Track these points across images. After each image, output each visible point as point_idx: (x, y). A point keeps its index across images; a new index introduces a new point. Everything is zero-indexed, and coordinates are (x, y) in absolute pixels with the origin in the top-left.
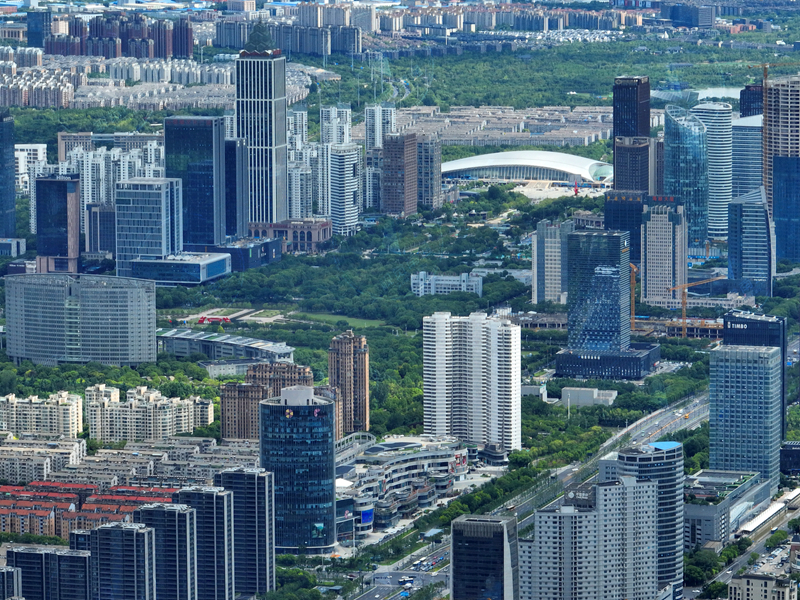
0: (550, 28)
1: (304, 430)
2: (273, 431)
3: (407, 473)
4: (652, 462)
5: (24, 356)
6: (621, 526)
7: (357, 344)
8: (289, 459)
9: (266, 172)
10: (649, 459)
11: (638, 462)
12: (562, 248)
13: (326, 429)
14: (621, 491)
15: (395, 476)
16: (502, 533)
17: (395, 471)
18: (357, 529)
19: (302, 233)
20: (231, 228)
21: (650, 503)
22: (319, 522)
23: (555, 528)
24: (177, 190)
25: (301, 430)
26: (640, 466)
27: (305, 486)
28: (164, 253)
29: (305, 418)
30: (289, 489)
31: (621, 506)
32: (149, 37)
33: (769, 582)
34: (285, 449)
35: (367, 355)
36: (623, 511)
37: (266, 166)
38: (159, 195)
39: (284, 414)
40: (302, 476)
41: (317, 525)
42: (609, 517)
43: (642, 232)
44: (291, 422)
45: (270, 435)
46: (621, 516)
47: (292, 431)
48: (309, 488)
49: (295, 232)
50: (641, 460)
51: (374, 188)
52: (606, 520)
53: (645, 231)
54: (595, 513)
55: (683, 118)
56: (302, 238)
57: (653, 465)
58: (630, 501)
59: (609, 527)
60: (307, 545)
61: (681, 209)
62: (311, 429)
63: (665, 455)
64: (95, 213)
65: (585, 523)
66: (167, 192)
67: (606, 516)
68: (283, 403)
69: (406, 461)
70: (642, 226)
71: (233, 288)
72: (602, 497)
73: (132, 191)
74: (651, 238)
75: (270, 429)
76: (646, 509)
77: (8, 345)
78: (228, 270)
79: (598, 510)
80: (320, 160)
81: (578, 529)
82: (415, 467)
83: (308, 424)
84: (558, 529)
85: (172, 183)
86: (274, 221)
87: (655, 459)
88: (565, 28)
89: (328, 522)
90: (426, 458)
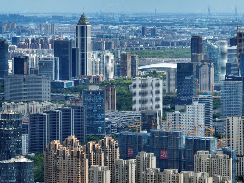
0: (172, 45)
1: (96, 98)
2: (86, 99)
3: (127, 120)
4: (203, 100)
5: (10, 100)
6: (193, 117)
7: (112, 87)
8: (91, 107)
9: (85, 60)
10: (202, 99)
11: (198, 100)
12: (175, 76)
13: (102, 98)
14: (193, 106)
15: (124, 120)
16: (157, 114)
17: (124, 119)
18: (112, 131)
19: (96, 78)
20: (74, 75)
21: (202, 111)
22: (100, 127)
23: (173, 117)
24: (58, 61)
25: (95, 98)
26: (199, 101)
27: (96, 115)
28: (53, 80)
29: (96, 94)
30: (91, 116)
31: (193, 111)
32: (49, 43)
33: (239, 117)
34: (90, 104)
35: (115, 91)
36: (194, 113)
37: (85, 58)
38: (52, 62)
39: (90, 93)
40: (95, 112)
41: (99, 128)
42: (190, 114)
43: (200, 71)
44: (92, 96)
45: (85, 100)
46: (193, 114)
47: (92, 98)
48: (97, 116)
49: (93, 78)
50: (199, 99)
51: (118, 69)
52: (189, 115)
53: (201, 70)
54: (185, 113)
55: (213, 44)
56: (96, 80)
57: (203, 101)
58: (196, 110)
59: (190, 117)
60: (96, 134)
61: (212, 64)
62: (98, 98)
63: (207, 98)
64: (32, 71)
65: (182, 116)
66: (54, 61)
67: (189, 114)
68: (89, 90)
69: (127, 116)
70: (200, 69)
71: (74, 89)
72: (187, 108)
73: (44, 60)
74: (203, 72)
75: (85, 98)
76: (201, 112)
77: (5, 98)
78: (73, 85)
79: (186, 112)
80: (101, 62)
81: (180, 118)
82: (130, 118)
83: (97, 96)
84: (174, 118)
85: (56, 59)
86: (87, 75)
87: (204, 99)
88: (176, 45)
89: (103, 127)
90: (133, 116)
